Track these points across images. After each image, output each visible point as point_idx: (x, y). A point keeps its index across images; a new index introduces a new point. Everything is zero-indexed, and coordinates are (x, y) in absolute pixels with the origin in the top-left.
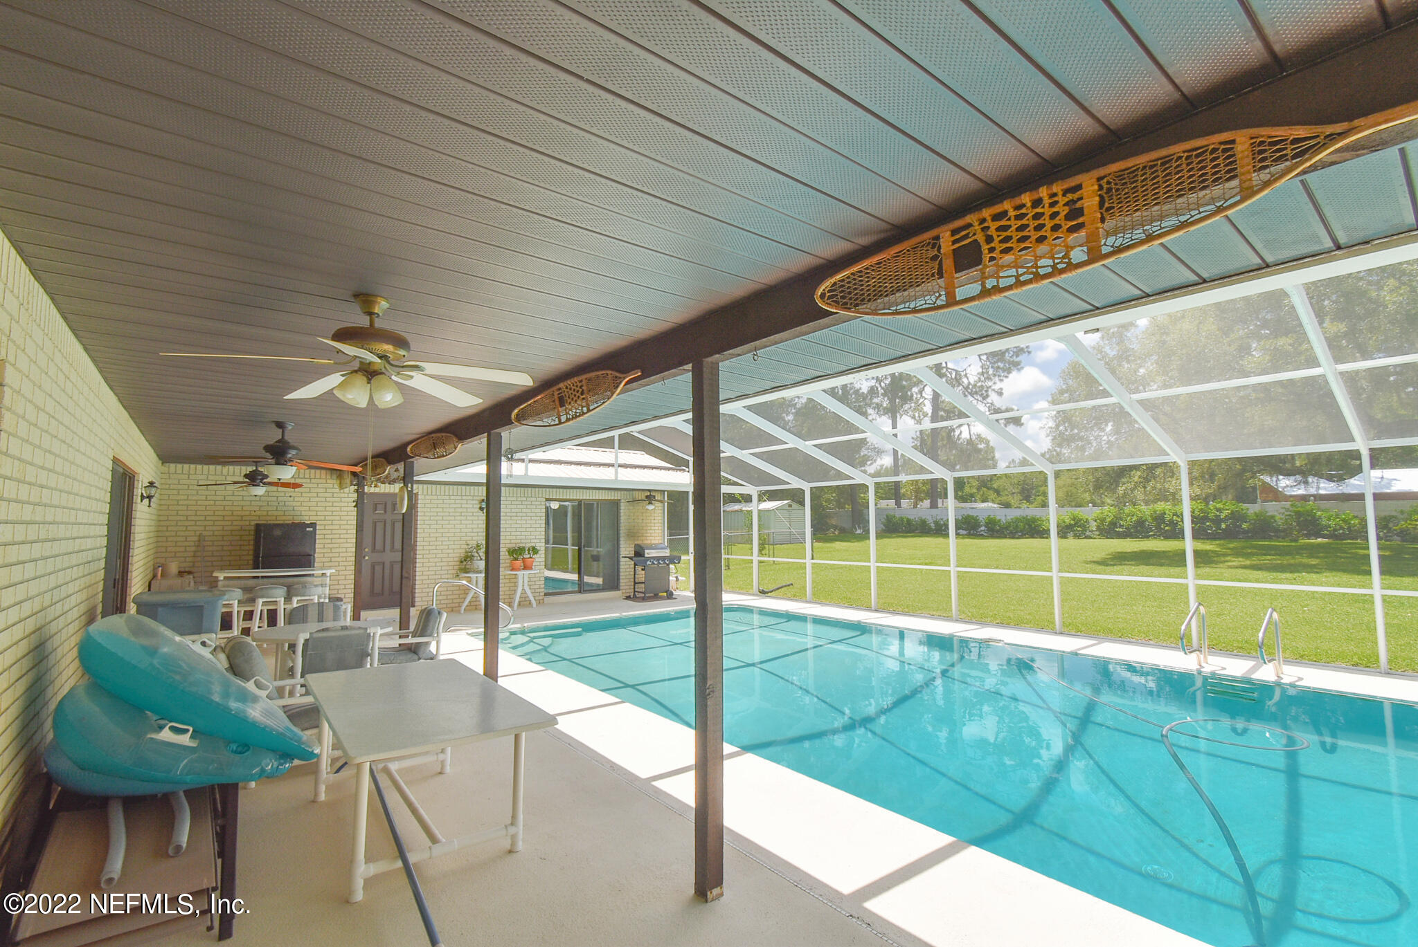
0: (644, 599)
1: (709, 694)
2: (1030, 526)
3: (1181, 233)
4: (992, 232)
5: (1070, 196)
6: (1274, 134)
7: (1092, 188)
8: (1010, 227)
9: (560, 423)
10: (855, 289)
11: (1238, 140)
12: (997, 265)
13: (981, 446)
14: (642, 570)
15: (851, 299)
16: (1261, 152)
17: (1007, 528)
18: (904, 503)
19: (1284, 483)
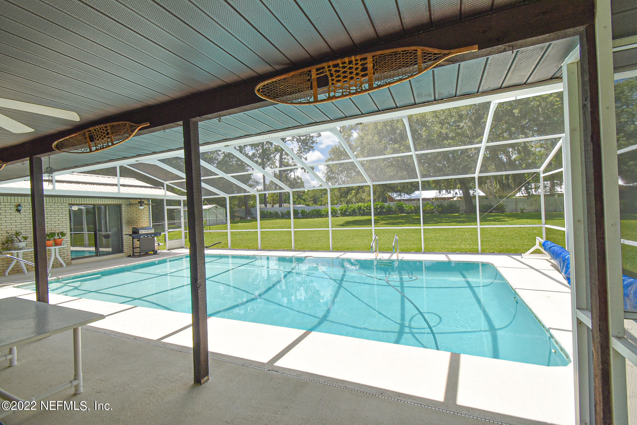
0: (139, 256)
1: (199, 287)
2: (317, 213)
3: (399, 83)
4: (333, 72)
5: (363, 62)
6: (429, 50)
7: (371, 60)
8: (340, 71)
9: (91, 151)
10: (274, 90)
11: (418, 50)
12: (334, 87)
13: (299, 181)
14: (138, 241)
15: (272, 94)
16: (425, 56)
17: (309, 214)
18: (268, 206)
19: (395, 195)
